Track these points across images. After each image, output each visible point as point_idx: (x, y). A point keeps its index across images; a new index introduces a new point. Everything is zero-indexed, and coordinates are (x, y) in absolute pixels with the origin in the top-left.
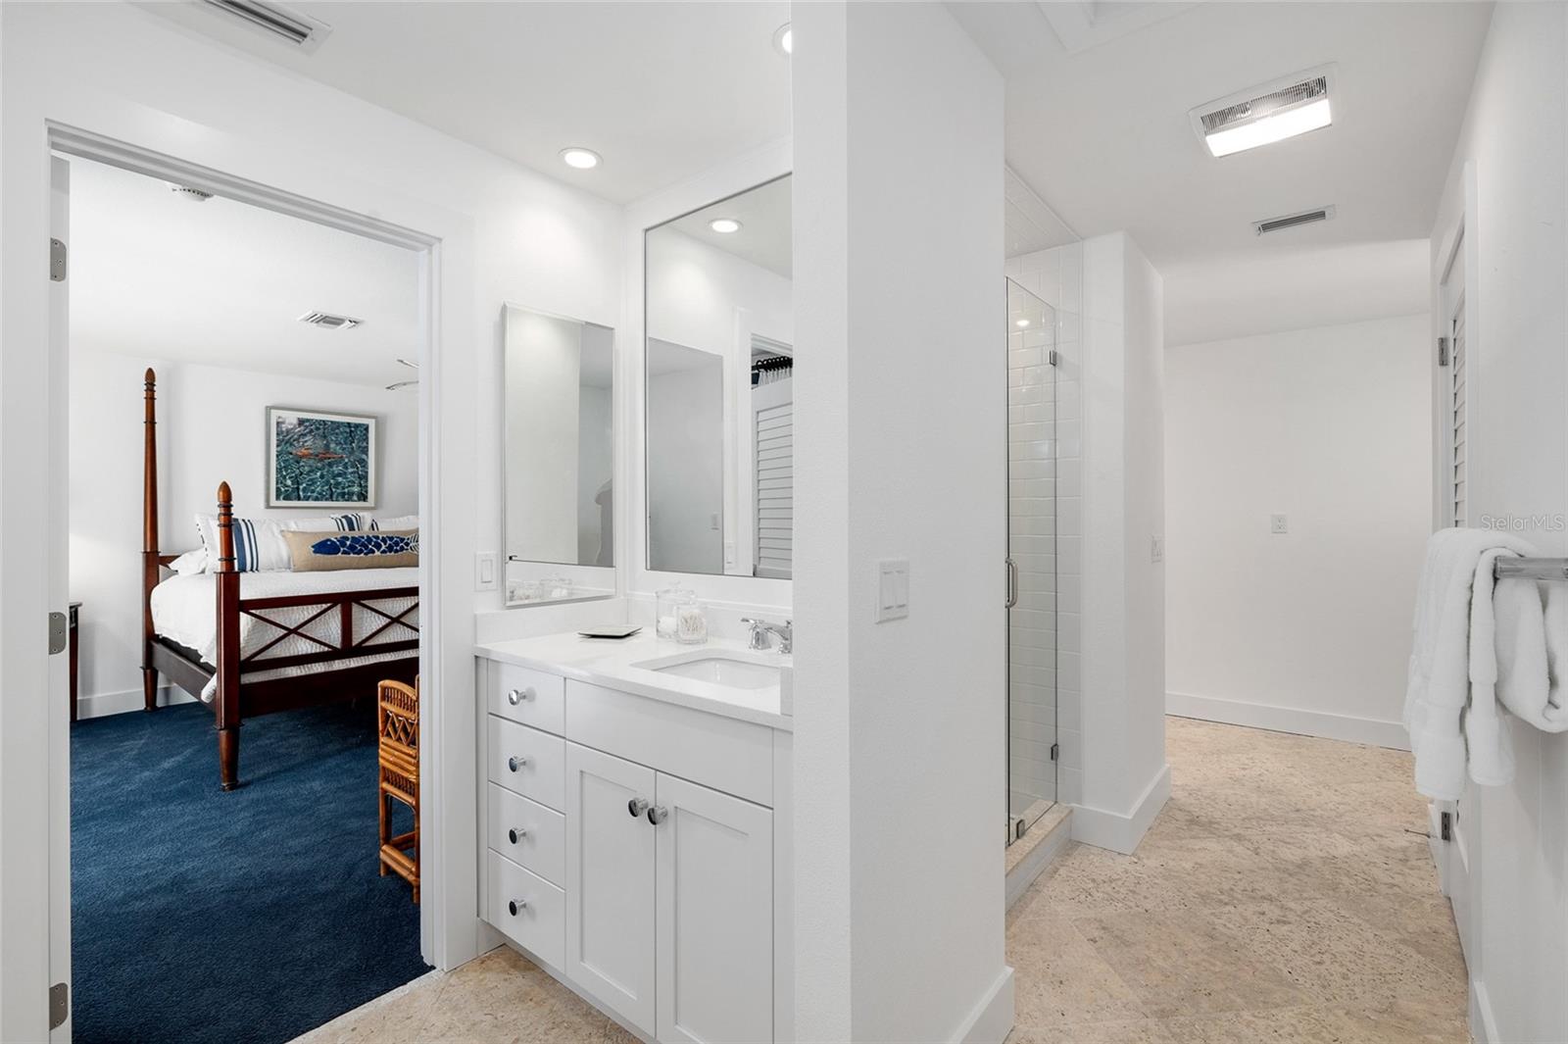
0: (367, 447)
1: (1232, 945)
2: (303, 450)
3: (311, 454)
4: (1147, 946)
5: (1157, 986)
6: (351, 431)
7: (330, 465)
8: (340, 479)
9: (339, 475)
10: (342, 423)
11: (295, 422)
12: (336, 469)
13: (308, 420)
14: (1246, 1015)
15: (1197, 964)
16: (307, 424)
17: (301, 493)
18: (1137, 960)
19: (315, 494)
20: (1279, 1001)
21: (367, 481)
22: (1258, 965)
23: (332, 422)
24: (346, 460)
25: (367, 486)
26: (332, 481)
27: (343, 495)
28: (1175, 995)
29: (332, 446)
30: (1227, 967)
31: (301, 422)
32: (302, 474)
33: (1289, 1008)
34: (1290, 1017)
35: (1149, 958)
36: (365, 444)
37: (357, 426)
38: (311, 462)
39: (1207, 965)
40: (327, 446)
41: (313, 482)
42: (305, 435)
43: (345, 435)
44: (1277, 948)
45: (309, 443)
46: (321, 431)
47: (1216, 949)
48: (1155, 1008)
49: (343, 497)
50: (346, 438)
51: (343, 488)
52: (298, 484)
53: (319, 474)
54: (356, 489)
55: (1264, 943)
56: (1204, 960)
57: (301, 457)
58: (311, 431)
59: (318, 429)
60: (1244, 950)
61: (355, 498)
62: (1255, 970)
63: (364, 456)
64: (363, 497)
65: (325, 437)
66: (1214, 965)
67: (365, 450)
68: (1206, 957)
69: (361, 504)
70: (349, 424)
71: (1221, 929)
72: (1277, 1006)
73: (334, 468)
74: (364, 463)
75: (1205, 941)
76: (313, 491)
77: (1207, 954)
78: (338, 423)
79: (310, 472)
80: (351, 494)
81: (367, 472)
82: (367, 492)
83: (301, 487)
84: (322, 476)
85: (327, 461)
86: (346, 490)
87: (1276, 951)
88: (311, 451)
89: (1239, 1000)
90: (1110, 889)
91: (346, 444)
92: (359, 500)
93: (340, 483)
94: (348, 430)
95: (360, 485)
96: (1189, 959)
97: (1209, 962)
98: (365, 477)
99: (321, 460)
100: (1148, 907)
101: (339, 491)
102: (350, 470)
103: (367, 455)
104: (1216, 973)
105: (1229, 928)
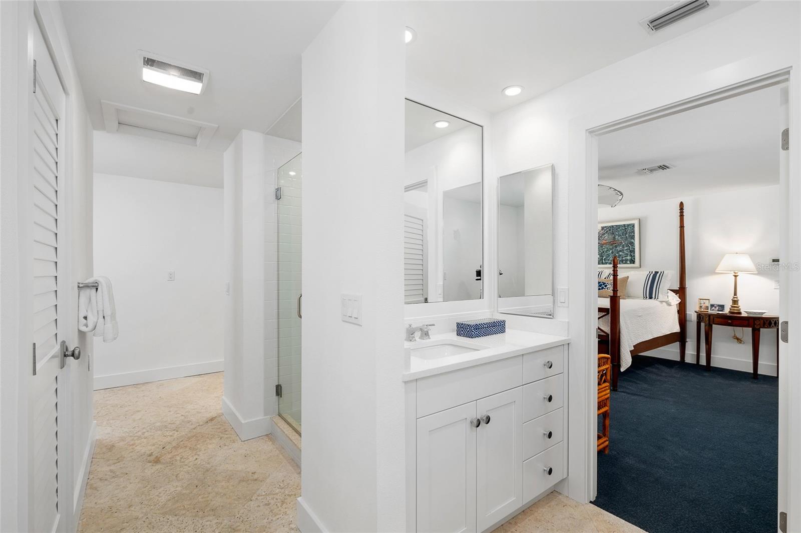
0: (634, 235)
1: (201, 513)
2: (604, 241)
3: (607, 243)
4: (233, 486)
5: (217, 476)
6: (625, 228)
7: (616, 247)
8: (621, 253)
9: (620, 251)
10: (621, 225)
11: (600, 229)
12: (619, 248)
13: (605, 227)
14: (179, 489)
15: (209, 493)
16: (605, 229)
17: (603, 261)
18: (232, 479)
19: (610, 261)
20: (169, 502)
21: (634, 253)
22: (184, 512)
23: (616, 226)
24: (624, 243)
25: (634, 256)
26: (617, 255)
27: (622, 261)
28: (208, 478)
29: (617, 237)
30: (196, 501)
31: (603, 228)
32: (603, 252)
33: (163, 503)
34: (162, 499)
35: (229, 482)
36: (633, 234)
37: (628, 225)
38: (607, 246)
39: (206, 496)
40: (614, 238)
41: (608, 255)
42: (604, 234)
43: (623, 231)
44: (179, 528)
45: (606, 237)
46: (611, 231)
47: (206, 506)
48: (211, 470)
49: (622, 262)
50: (623, 232)
51: (622, 258)
52: (602, 257)
53: (611, 251)
54: (629, 258)
55: (186, 526)
56: (208, 497)
57: (603, 244)
58: (607, 232)
59: (610, 230)
60: (194, 514)
61: (628, 262)
62: (184, 509)
63: (633, 240)
64: (633, 262)
65: (613, 233)
66: (202, 498)
67: (633, 237)
68: (208, 499)
69: (632, 265)
70: (624, 225)
71: (211, 518)
72: (169, 500)
73: (618, 248)
74: (632, 244)
75: (214, 505)
76: (609, 260)
77: (208, 501)
78: (619, 225)
79: (607, 251)
80: (627, 260)
81: (634, 249)
82: (634, 259)
83: (603, 258)
84: (612, 253)
85: (614, 245)
86: (624, 259)
87: (179, 525)
88: (607, 241)
89: (184, 492)
90: (278, 497)
91: (623, 235)
92: (631, 263)
93: (621, 255)
94: (624, 228)
95: (631, 256)
96: (214, 493)
97: (205, 498)
98: (633, 251)
99: (612, 245)
100: (252, 503)
101: (620, 259)
102: (626, 248)
103: (634, 239)
104: (199, 495)
105: (208, 521)
